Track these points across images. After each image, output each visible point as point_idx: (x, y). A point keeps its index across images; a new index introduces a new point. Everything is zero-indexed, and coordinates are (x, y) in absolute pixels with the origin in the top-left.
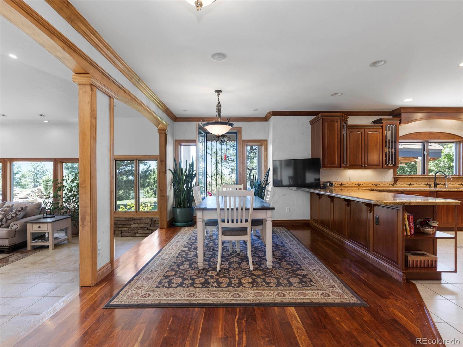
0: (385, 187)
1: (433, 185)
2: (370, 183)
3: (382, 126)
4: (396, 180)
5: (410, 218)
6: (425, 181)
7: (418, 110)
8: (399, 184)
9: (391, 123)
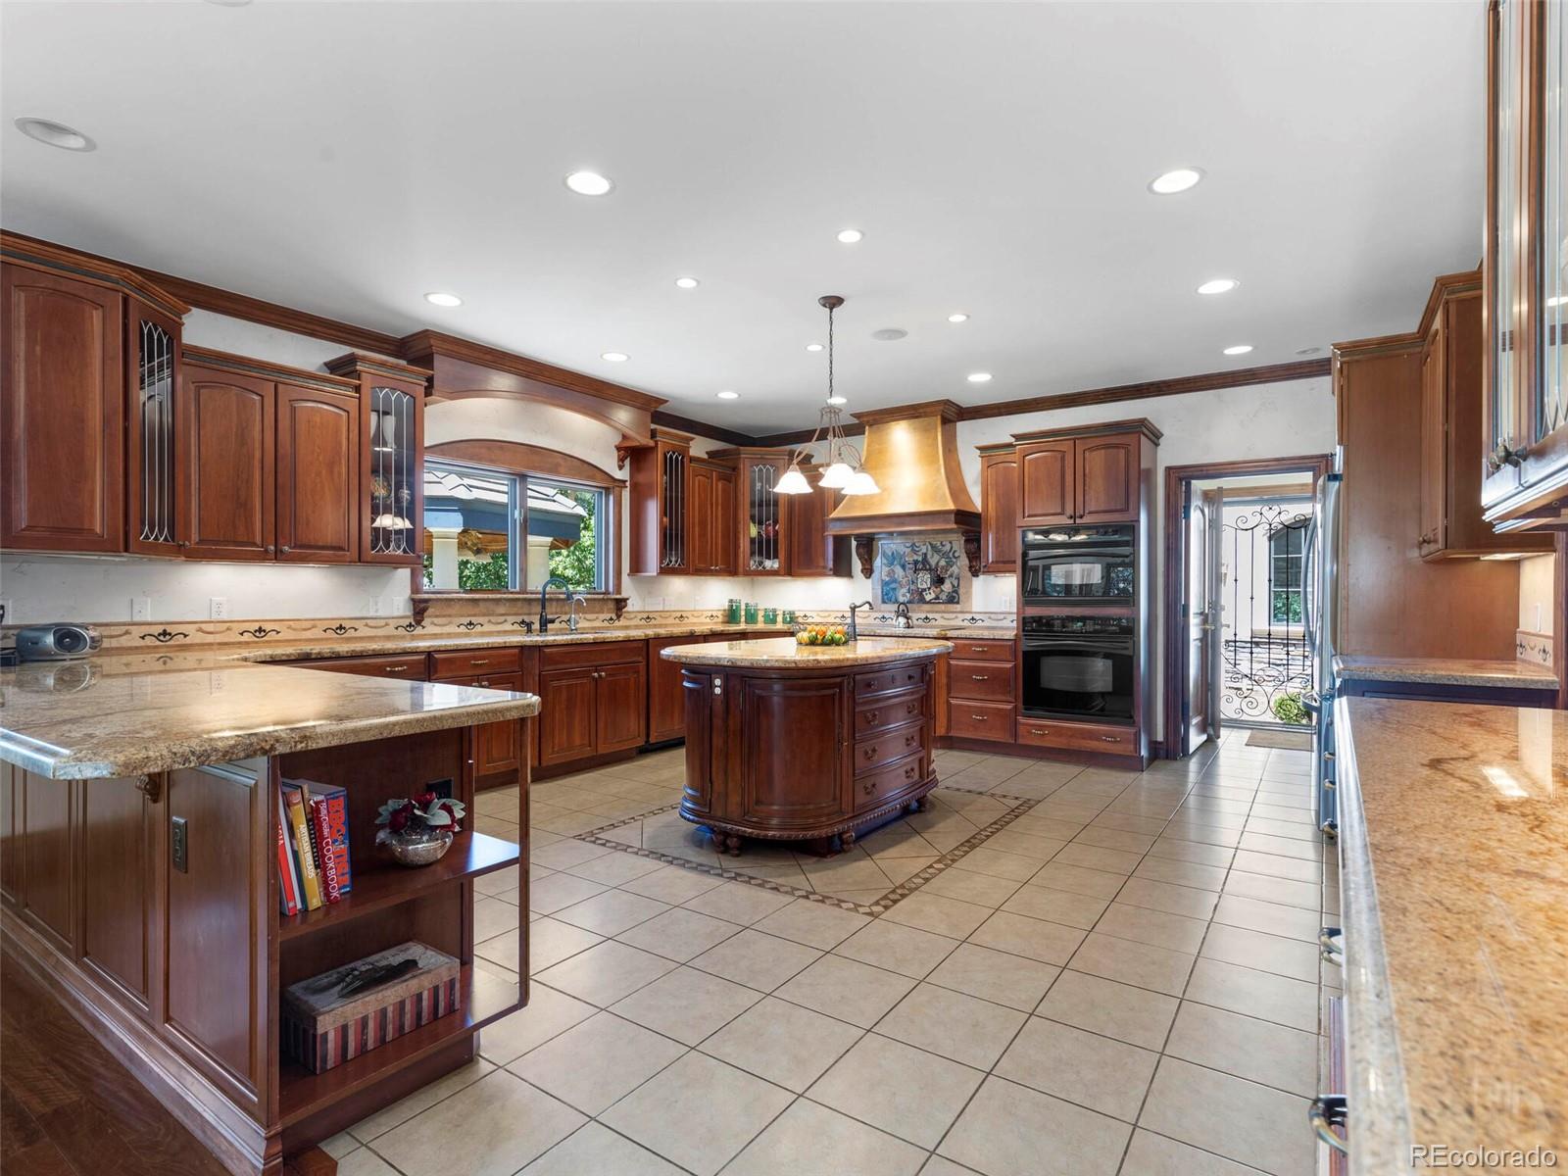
0: (379, 637)
1: (536, 626)
2: (314, 623)
3: (358, 389)
4: (420, 609)
5: (324, 812)
6: (515, 610)
7: (488, 357)
8: (433, 623)
9: (393, 383)
